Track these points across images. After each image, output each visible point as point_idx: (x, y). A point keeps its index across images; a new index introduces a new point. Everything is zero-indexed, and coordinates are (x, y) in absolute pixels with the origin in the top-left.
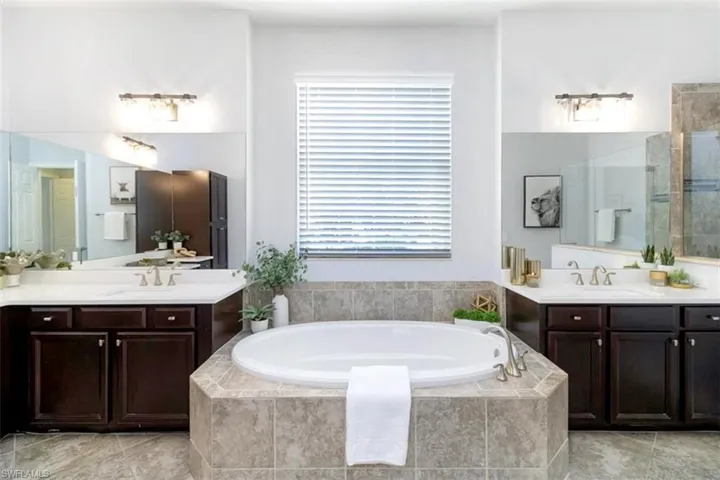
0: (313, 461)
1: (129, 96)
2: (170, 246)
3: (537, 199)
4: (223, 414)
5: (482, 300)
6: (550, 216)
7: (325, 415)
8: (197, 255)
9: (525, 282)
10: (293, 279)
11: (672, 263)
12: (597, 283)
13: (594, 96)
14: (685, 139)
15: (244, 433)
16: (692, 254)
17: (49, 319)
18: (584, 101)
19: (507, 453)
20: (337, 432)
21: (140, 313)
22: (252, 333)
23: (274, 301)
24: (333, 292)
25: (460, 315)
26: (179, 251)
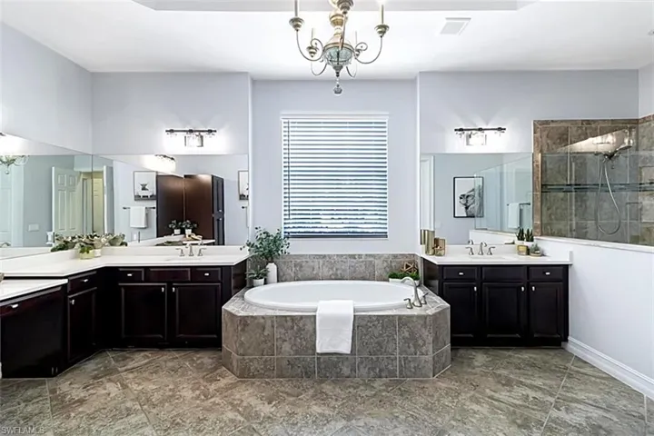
0: (297, 352)
1: (172, 131)
2: (183, 232)
3: (464, 195)
4: (246, 325)
5: (407, 266)
6: (474, 207)
7: (304, 325)
8: (203, 239)
9: (434, 254)
10: (280, 252)
11: (532, 240)
12: (482, 254)
13: (480, 130)
14: (542, 157)
15: (258, 335)
16: (548, 235)
17: (130, 275)
18: (474, 132)
19: (409, 347)
20: (311, 336)
21: (187, 271)
22: (253, 287)
23: (267, 267)
24: (307, 262)
25: (394, 276)
26: (189, 236)
